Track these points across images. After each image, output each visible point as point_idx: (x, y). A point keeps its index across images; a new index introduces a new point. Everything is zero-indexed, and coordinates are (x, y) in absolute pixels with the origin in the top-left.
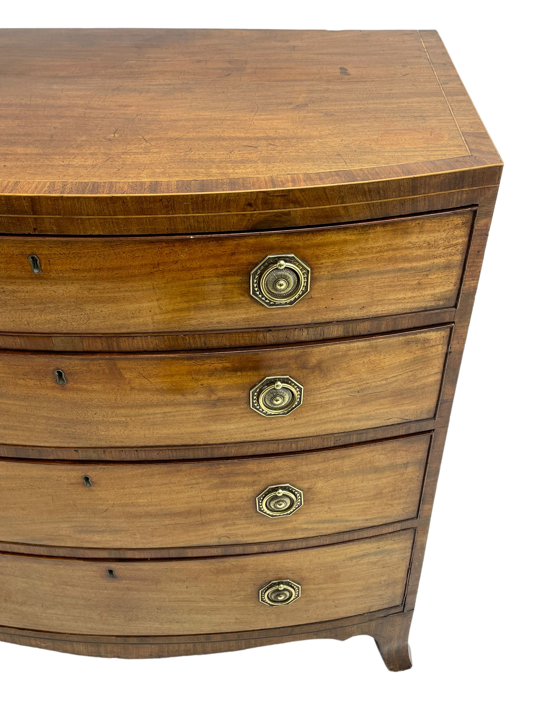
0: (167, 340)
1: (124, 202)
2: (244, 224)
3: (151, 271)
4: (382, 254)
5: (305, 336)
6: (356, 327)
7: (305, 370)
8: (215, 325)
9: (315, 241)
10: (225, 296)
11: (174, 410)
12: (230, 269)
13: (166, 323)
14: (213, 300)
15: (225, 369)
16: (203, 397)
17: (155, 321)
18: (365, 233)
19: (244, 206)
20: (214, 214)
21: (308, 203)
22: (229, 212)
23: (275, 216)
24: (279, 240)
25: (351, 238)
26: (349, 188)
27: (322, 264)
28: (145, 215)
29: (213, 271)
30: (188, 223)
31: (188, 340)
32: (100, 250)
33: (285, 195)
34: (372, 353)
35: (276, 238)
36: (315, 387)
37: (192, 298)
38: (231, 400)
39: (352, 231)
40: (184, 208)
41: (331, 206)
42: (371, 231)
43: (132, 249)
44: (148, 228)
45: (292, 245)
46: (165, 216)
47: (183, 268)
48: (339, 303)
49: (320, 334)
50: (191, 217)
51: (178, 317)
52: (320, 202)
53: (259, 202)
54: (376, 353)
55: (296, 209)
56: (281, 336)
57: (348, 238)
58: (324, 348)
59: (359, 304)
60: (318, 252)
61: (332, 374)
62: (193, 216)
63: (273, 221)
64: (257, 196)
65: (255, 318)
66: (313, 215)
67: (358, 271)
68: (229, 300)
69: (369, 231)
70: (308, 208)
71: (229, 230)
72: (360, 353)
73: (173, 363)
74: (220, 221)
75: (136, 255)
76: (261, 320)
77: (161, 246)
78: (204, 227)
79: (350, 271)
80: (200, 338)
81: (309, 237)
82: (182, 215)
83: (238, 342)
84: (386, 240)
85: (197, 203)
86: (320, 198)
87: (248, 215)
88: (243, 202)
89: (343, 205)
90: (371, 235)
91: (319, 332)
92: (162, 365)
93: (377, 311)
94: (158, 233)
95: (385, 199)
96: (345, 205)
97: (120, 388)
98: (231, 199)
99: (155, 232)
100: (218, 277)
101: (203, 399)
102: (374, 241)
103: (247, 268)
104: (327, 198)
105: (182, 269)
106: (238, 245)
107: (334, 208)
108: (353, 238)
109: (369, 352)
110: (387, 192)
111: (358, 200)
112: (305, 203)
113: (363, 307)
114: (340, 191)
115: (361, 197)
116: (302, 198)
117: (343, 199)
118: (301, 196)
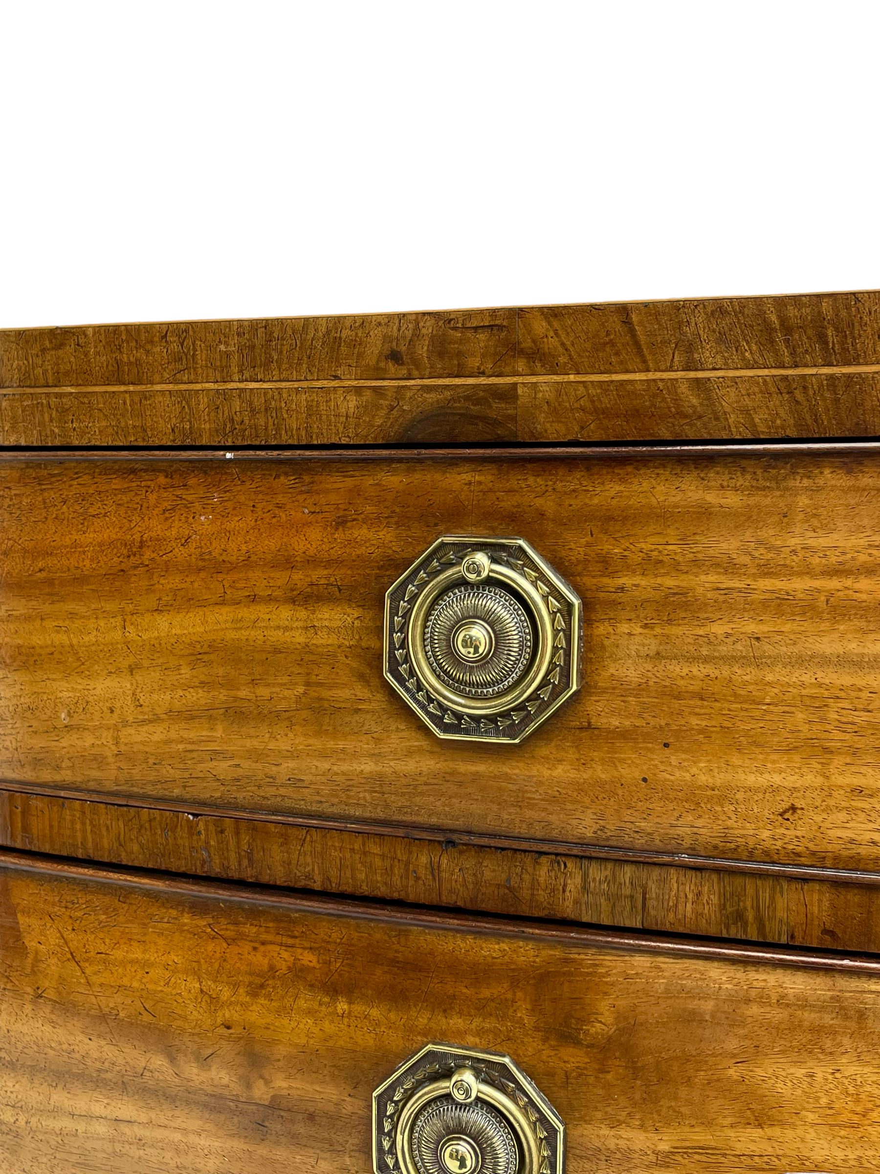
0: (147, 825)
1: (78, 345)
2: (378, 421)
3: (123, 566)
4: (849, 582)
5: (574, 894)
6: (772, 899)
7: (571, 1050)
8: (282, 791)
9: (596, 501)
10: (313, 678)
11: (144, 1118)
12: (327, 578)
13: (151, 761)
14: (277, 689)
15: (299, 973)
16: (225, 1081)
17: (123, 748)
18: (778, 488)
19: (378, 361)
20: (296, 385)
21: (571, 359)
22: (336, 377)
23: (467, 398)
24: (480, 483)
25: (722, 501)
26: (709, 310)
27: (622, 589)
28: (124, 384)
29: (281, 578)
30: (226, 412)
31: (203, 837)
32: (13, 492)
33: (501, 327)
34: (846, 1041)
35: (466, 477)
36: (612, 1144)
37: (221, 671)
38: (311, 1117)
39: (726, 477)
40: (218, 363)
41: (651, 376)
42: (798, 482)
43: (83, 490)
44: (127, 426)
45: (518, 506)
46: (171, 387)
47: (203, 560)
48: (694, 770)
49: (632, 897)
50: (235, 393)
51: (182, 741)
52: (614, 359)
53: (422, 350)
54: (862, 1047)
55: (534, 379)
56: (488, 874)
57: (712, 498)
58: (641, 961)
59: (775, 790)
60: (607, 546)
61: (676, 1098)
62: (241, 390)
63: (461, 415)
64: (417, 327)
65: (404, 781)
66: (589, 405)
67: (758, 639)
68: (326, 694)
69: (791, 483)
70: (572, 378)
71: (334, 440)
72: (794, 1027)
73: (151, 917)
74: (309, 408)
75: (92, 511)
76: (422, 794)
77: (152, 484)
78: (266, 429)
79: (728, 635)
80: (237, 833)
81: (575, 480)
82: (211, 386)
83: (348, 873)
84: (861, 528)
85: (254, 347)
86: (612, 343)
87: (390, 394)
88: (374, 348)
89: (692, 374)
90: (803, 501)
91: (627, 891)
92: (121, 919)
93: (852, 841)
94: (151, 443)
95: (848, 363)
96: (700, 374)
97: (9, 986)
98: (344, 336)
99: (144, 439)
100: (294, 602)
101: (226, 1092)
102: (815, 522)
103: (378, 577)
104: (637, 344)
105: (200, 563)
106: (357, 491)
107: (661, 385)
108: (732, 500)
109: (832, 1032)
110: (854, 338)
111: (744, 359)
112: (562, 360)
113: (793, 809)
114: (680, 323)
115: (754, 347)
116: (552, 342)
117: (691, 352)
118: (552, 334)
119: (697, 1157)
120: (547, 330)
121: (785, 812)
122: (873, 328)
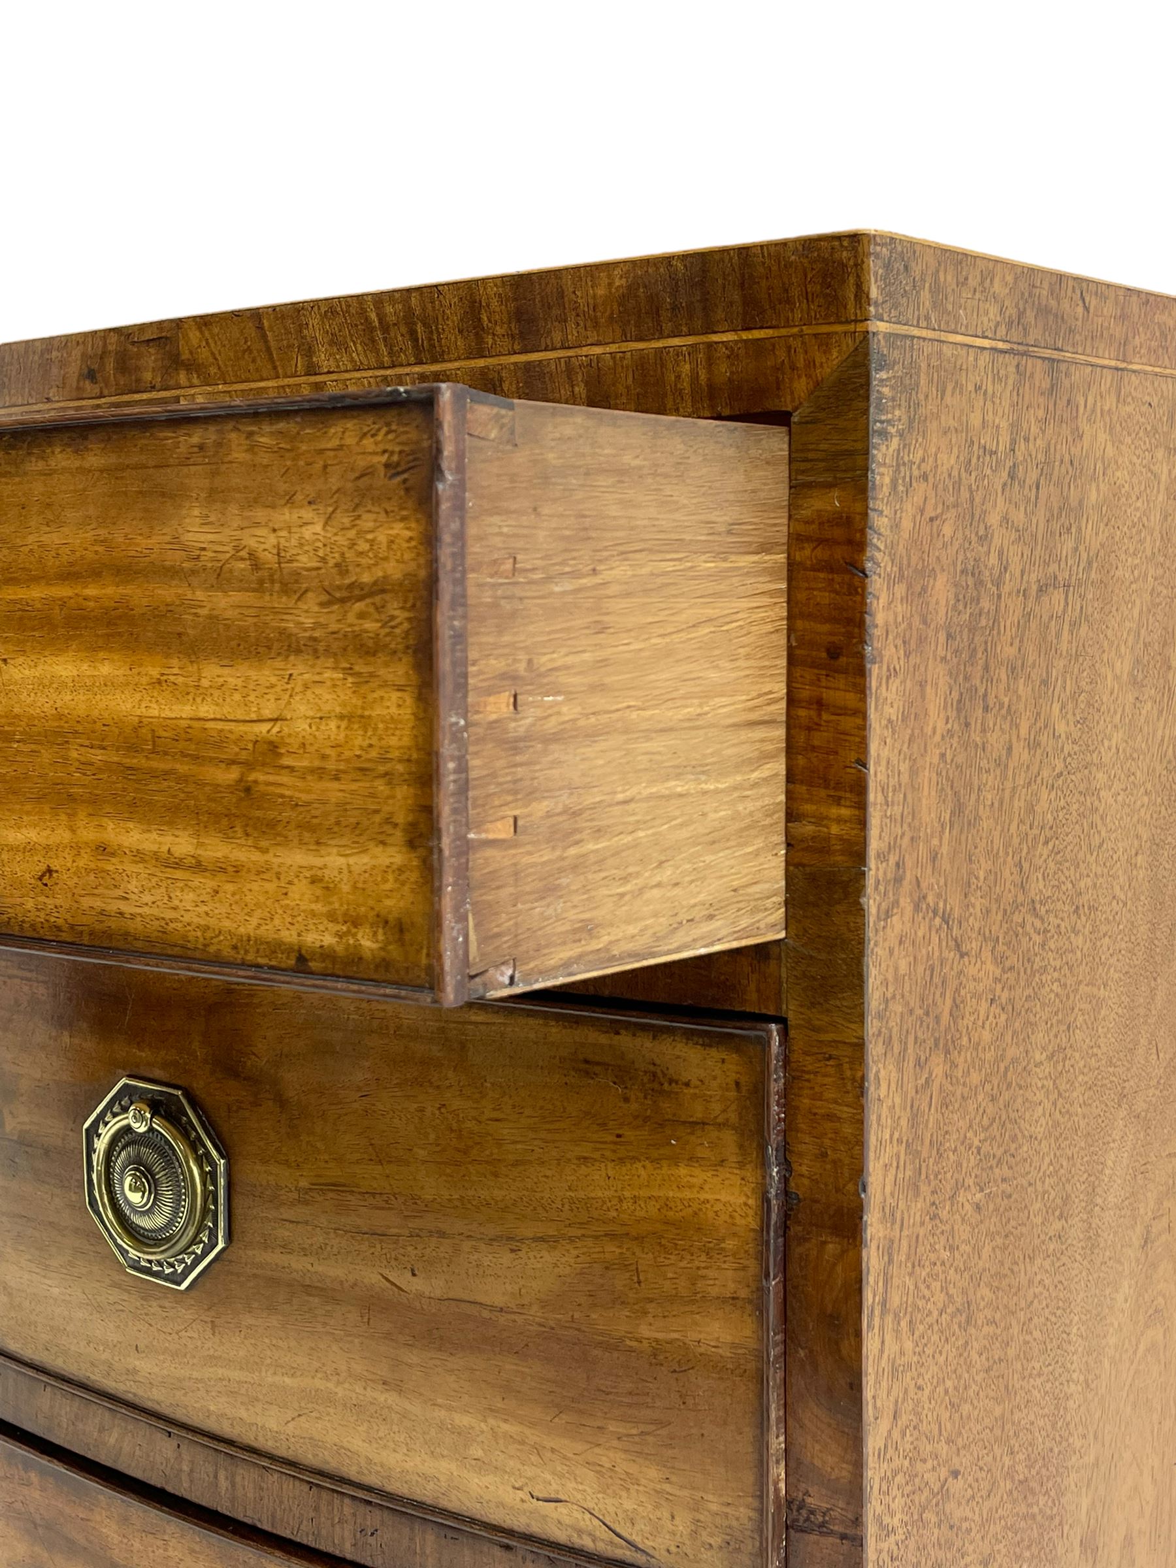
4: (78, 588)
7: (232, 1083)
15: (35, 1006)
18: (17, 474)
19: (78, 381)
21: (219, 368)
22: (48, 400)
33: (166, 339)
34: (450, 1074)
36: (263, 1180)
38: (46, 1152)
41: (280, 382)
52: (251, 367)
53: (110, 367)
54: (464, 1081)
55: (192, 391)
59: (32, 848)
61: (313, 1133)
64: (105, 344)
69: (28, 467)
70: (220, 388)
72: (408, 1059)
84: (88, 520)
86: (249, 350)
88: (75, 368)
89: (313, 379)
90: (38, 488)
93: (103, 912)
95: (435, 361)
98: (53, 357)
102: (48, 514)
104: (268, 349)
107: (287, 388)
109: (439, 1064)
110: (439, 334)
111: (352, 360)
112: (213, 370)
113: (50, 871)
114: (301, 326)
115: (360, 348)
116: (204, 354)
117: (311, 357)
118: (204, 343)
119: (331, 1195)
120: (200, 340)
121: (43, 875)
122: (453, 322)
